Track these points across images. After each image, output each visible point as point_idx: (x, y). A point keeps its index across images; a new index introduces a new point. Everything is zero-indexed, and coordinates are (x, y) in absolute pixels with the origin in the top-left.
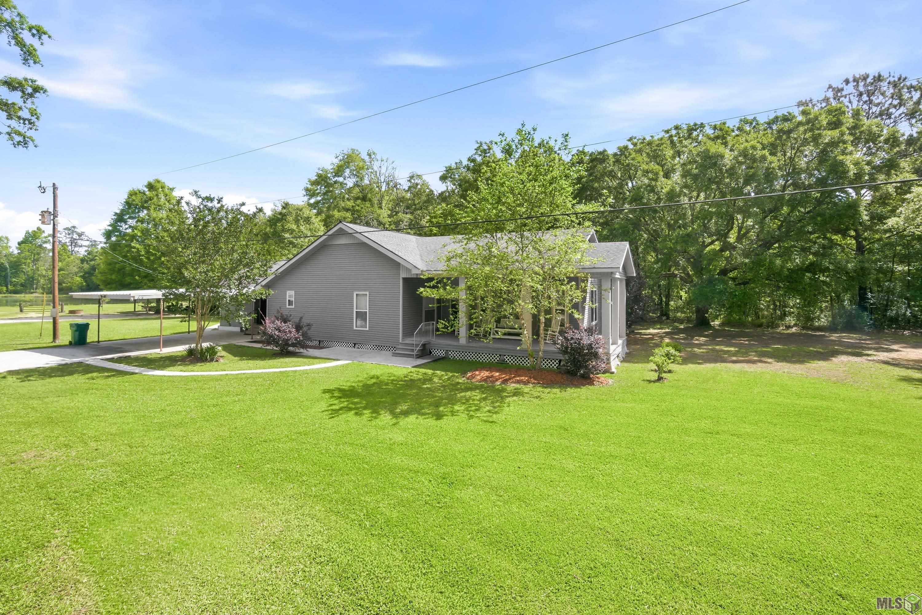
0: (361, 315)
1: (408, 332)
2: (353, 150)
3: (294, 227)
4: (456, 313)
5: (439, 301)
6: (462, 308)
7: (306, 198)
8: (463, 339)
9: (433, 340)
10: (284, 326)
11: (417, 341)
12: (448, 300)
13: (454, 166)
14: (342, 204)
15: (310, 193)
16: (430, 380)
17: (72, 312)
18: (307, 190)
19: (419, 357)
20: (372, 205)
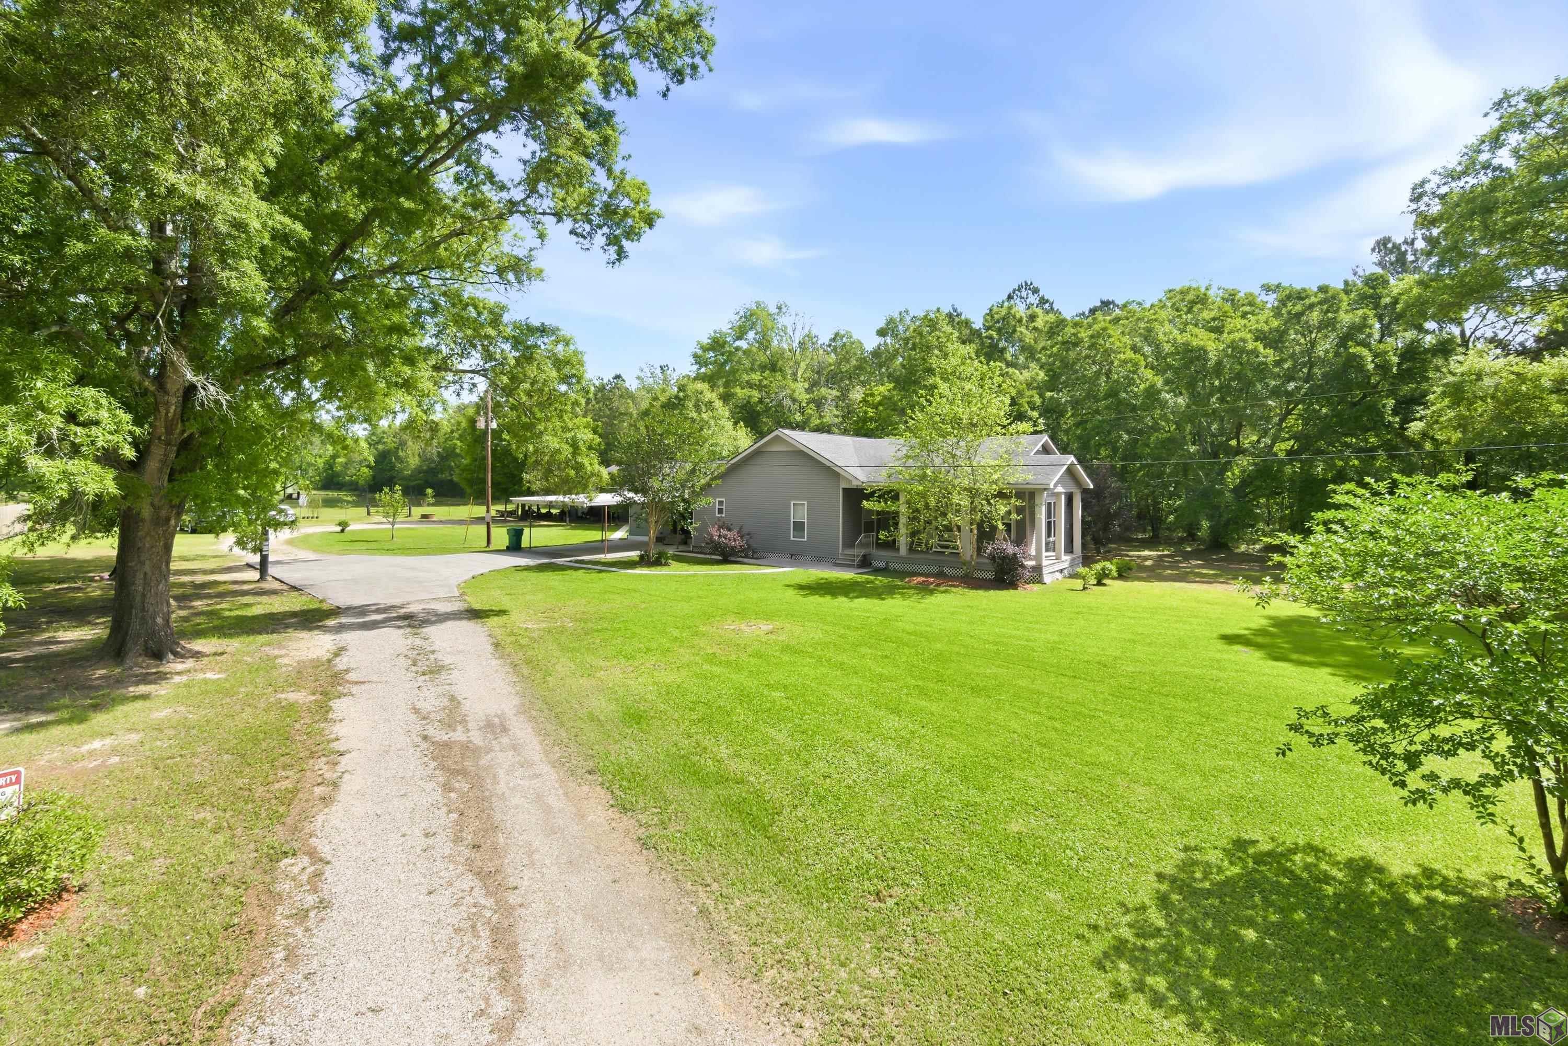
0: (799, 526)
1: (849, 543)
2: (758, 304)
3: (694, 415)
4: (896, 524)
5: (878, 513)
6: (903, 520)
7: (695, 367)
8: (903, 551)
9: (874, 551)
10: (729, 534)
11: (858, 552)
12: (888, 513)
13: (896, 315)
14: (746, 377)
15: (698, 360)
16: (872, 582)
17: (425, 516)
18: (695, 356)
19: (859, 566)
20: (784, 378)
